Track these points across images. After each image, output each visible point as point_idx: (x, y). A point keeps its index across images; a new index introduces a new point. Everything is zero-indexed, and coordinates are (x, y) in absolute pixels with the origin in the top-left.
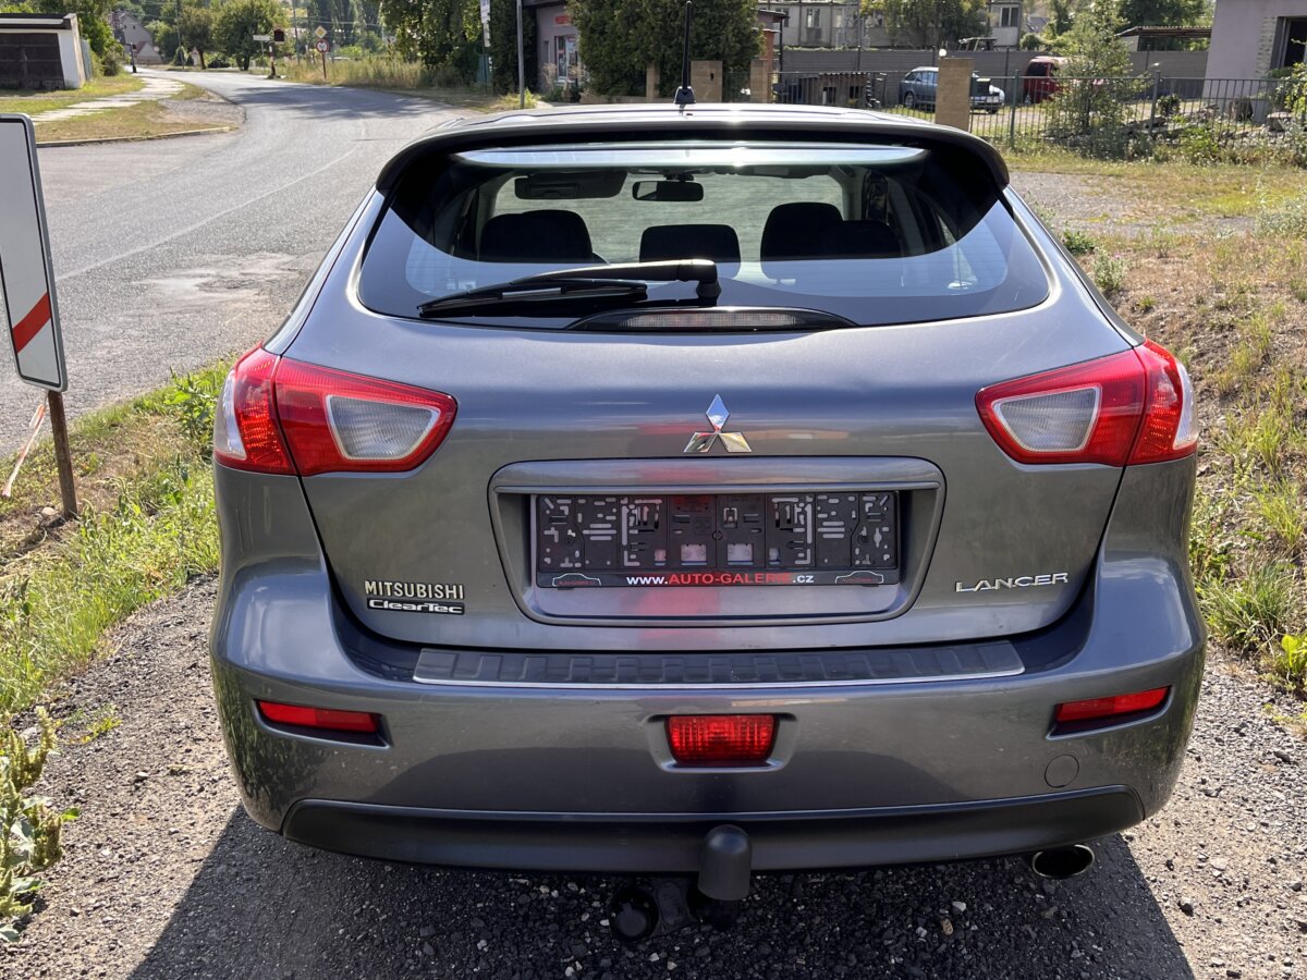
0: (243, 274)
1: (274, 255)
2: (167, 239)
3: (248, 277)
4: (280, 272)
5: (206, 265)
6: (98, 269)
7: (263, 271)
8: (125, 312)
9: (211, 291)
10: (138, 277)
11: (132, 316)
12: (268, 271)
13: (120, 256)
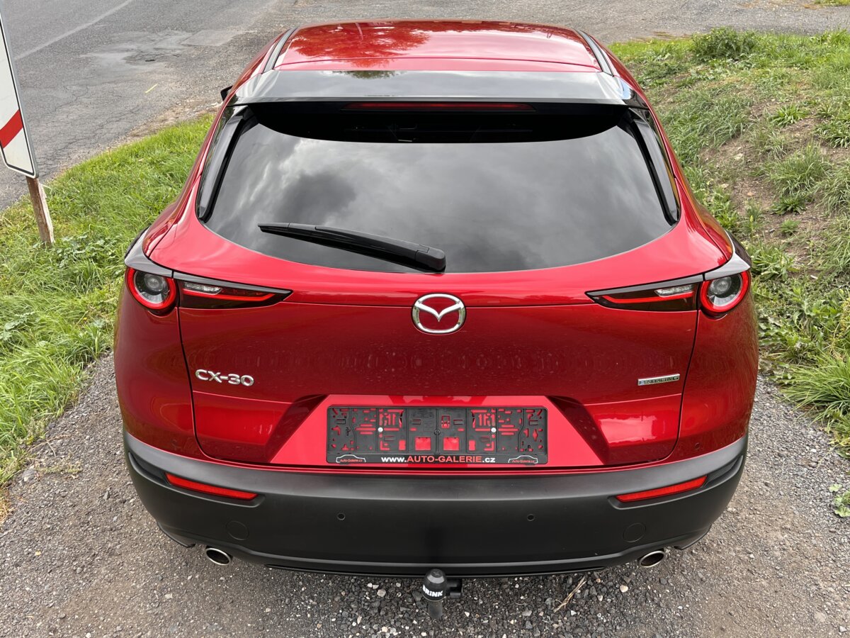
0: (157, 49)
1: (176, 32)
2: (102, 17)
3: (160, 52)
4: (181, 47)
5: (131, 40)
6: (56, 43)
7: (170, 47)
8: (77, 81)
9: (135, 64)
10: (84, 51)
11: (82, 85)
12: (174, 47)
13: (71, 32)
